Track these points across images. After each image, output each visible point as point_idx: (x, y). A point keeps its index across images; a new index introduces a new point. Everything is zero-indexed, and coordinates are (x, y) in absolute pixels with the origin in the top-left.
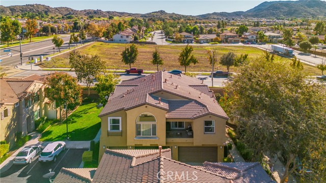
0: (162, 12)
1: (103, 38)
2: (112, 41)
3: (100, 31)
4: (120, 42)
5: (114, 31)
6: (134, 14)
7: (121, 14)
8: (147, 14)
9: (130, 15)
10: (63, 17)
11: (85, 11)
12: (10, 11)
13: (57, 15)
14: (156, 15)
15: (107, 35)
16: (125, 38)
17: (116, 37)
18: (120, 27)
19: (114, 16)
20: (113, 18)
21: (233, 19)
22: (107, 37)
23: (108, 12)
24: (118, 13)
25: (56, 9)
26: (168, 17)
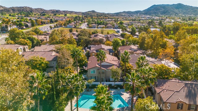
0: (93, 11)
1: (63, 26)
2: (67, 27)
3: (62, 24)
4: (69, 27)
5: (67, 24)
6: (78, 12)
7: (71, 12)
8: (85, 12)
9: (76, 13)
10: (41, 15)
11: (51, 10)
12: (12, 11)
13: (37, 13)
14: (90, 13)
15: (65, 25)
16: (71, 26)
17: (68, 26)
18: (70, 22)
19: (67, 13)
20: (66, 15)
21: (132, 16)
22: (65, 26)
23: (64, 11)
24: (69, 11)
25: (36, 9)
26: (96, 15)
